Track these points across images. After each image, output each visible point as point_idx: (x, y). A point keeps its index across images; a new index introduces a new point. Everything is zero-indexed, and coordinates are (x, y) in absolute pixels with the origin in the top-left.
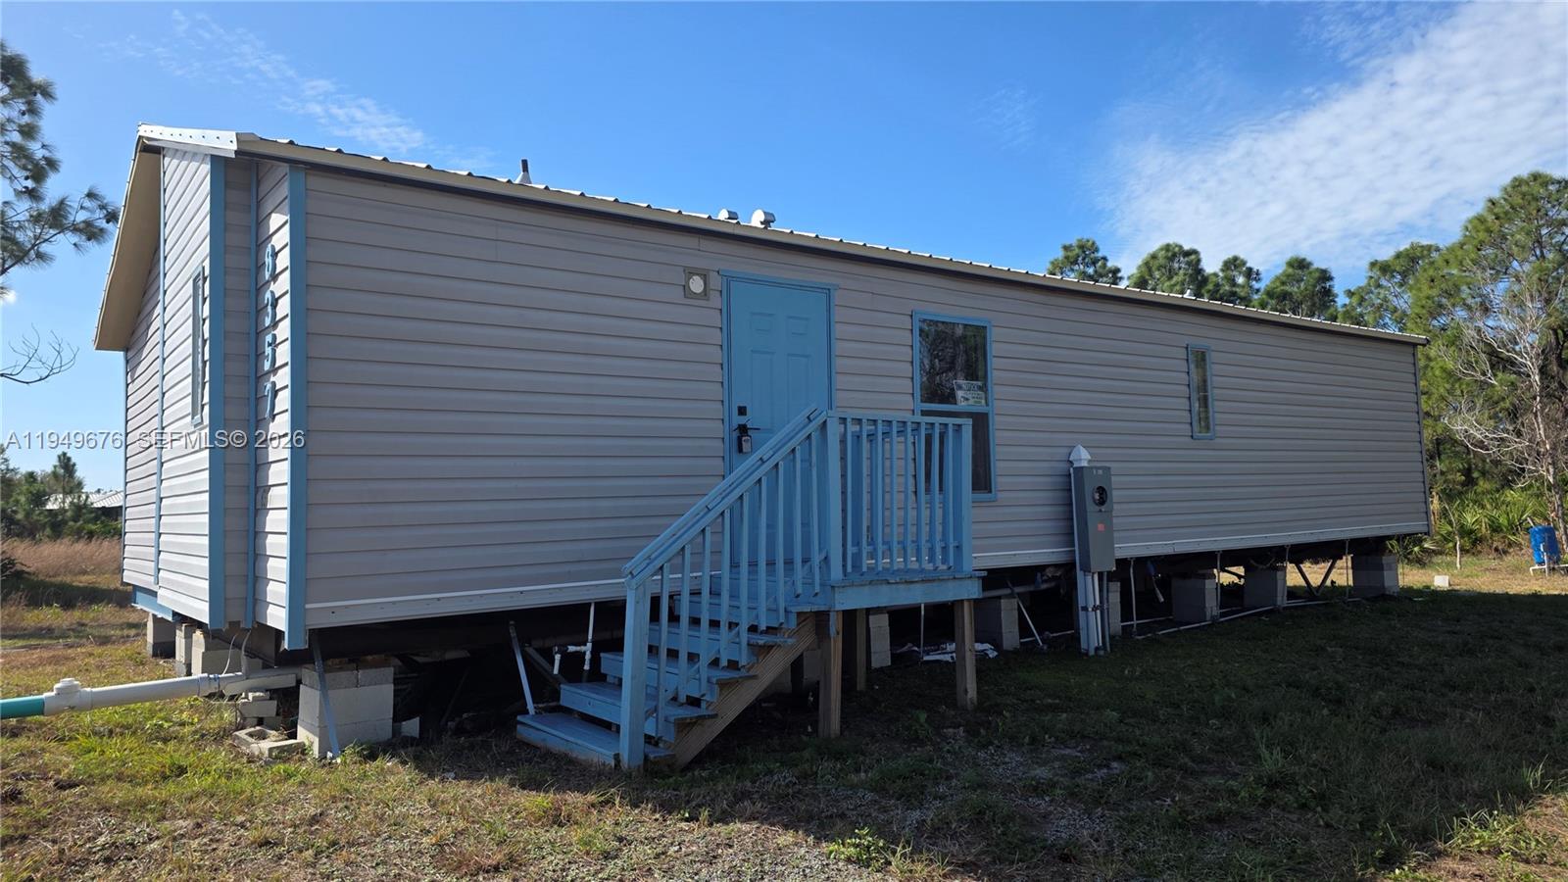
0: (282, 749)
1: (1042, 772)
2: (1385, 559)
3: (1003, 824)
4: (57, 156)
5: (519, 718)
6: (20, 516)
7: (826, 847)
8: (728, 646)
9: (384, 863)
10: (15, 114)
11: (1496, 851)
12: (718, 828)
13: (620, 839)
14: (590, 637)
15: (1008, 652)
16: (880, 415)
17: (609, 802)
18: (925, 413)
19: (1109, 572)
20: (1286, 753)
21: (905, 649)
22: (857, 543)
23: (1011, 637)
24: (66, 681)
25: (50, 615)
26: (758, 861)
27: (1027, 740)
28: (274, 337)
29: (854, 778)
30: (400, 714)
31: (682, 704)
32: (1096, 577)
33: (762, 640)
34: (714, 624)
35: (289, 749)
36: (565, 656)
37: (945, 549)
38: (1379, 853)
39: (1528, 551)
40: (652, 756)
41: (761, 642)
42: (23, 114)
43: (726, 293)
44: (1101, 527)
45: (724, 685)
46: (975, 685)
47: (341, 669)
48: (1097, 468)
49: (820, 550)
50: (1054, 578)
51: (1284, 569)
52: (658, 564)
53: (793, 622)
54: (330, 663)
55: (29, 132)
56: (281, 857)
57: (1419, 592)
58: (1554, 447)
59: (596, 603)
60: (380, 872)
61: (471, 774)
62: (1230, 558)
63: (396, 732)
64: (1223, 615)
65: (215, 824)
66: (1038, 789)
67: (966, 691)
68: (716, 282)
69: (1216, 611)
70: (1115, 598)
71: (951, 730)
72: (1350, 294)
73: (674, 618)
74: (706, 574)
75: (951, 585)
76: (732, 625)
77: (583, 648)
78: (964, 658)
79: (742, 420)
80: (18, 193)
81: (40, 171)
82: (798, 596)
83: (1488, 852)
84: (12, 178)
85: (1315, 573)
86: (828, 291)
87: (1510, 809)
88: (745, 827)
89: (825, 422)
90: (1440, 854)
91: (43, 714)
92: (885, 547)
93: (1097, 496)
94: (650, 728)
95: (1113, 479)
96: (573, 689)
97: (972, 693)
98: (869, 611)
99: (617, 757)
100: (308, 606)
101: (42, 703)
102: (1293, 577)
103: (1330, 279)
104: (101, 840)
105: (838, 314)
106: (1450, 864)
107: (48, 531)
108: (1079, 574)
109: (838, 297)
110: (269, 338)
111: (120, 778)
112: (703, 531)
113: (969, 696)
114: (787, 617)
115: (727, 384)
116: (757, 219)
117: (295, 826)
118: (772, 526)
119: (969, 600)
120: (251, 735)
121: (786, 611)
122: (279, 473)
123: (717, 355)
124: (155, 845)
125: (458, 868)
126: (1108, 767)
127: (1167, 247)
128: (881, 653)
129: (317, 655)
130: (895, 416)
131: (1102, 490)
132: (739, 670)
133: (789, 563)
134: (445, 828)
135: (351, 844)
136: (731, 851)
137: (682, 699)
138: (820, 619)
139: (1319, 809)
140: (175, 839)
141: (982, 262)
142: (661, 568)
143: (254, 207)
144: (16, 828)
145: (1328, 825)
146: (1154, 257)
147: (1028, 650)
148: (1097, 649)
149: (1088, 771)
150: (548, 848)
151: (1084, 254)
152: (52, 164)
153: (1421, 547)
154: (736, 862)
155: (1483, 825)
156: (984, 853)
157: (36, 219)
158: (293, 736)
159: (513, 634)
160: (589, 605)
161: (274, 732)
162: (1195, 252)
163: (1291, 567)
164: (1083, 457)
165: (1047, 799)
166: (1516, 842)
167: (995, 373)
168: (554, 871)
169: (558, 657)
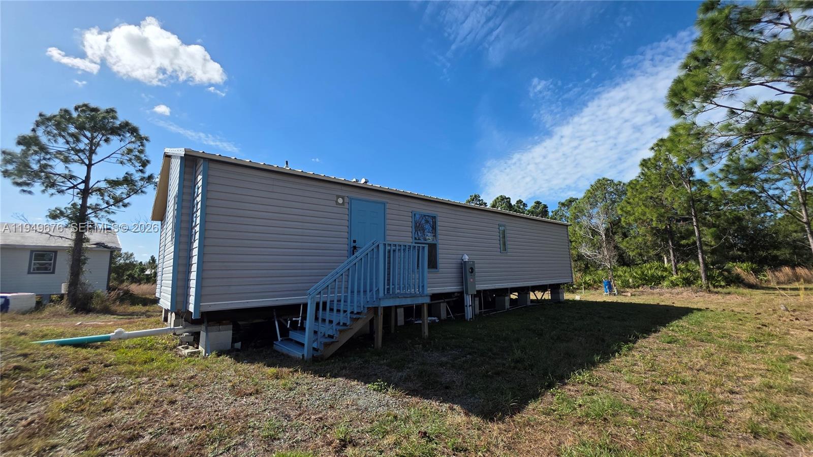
0: (192, 353)
1: (444, 359)
2: (560, 291)
3: (428, 376)
4: (149, 159)
5: (275, 342)
6: (136, 276)
7: (367, 386)
8: (342, 318)
9: (212, 392)
10: (137, 146)
11: (583, 382)
12: (334, 380)
13: (297, 384)
14: (301, 315)
15: (442, 320)
16: (397, 243)
17: (296, 371)
18: (415, 243)
19: (474, 294)
20: (522, 352)
21: (409, 320)
22: (389, 284)
23: (444, 315)
24: (119, 329)
25: (139, 308)
26: (343, 391)
27: (441, 348)
28: (196, 215)
29: (382, 362)
30: (234, 341)
31: (326, 338)
32: (470, 296)
33: (355, 317)
34: (338, 311)
35: (195, 353)
36: (292, 321)
37: (419, 286)
38: (546, 383)
39: (604, 289)
40: (315, 355)
41: (354, 317)
42: (140, 146)
43: (350, 204)
44: (472, 280)
45: (341, 331)
46: (427, 331)
47: (214, 326)
48: (471, 262)
49: (376, 287)
50: (457, 296)
51: (529, 294)
52: (319, 291)
53: (366, 311)
54: (210, 323)
55: (141, 152)
56: (176, 391)
57: (571, 301)
58: (610, 257)
59: (303, 304)
60: (210, 395)
61: (252, 362)
62: (513, 290)
63: (232, 346)
64: (510, 308)
65: (156, 379)
66: (442, 364)
67: (425, 333)
68: (347, 200)
69: (509, 307)
70: (477, 302)
71: (417, 346)
72: (552, 212)
73: (331, 310)
74: (343, 295)
75: (420, 298)
76: (345, 311)
77: (298, 319)
78: (424, 322)
79: (354, 244)
80: (137, 171)
81: (145, 164)
82: (368, 302)
83: (581, 383)
84: (135, 166)
85: (539, 295)
86: (384, 204)
87: (588, 369)
88: (341, 379)
89: (378, 245)
90: (566, 384)
91: (109, 340)
92: (398, 286)
93: (470, 270)
94: (315, 345)
95: (476, 265)
96: (293, 333)
97: (427, 333)
98: (396, 307)
99: (303, 355)
100: (201, 304)
101: (110, 337)
102: (532, 296)
103: (547, 207)
104: (113, 385)
105: (388, 211)
106: (569, 387)
107: (145, 281)
108: (465, 295)
109: (388, 206)
110: (195, 215)
111: (130, 363)
112: (335, 280)
113: (426, 334)
114: (364, 309)
115: (350, 233)
116: (363, 181)
117: (184, 380)
118: (359, 279)
119: (426, 303)
120: (183, 348)
121: (364, 307)
122: (195, 260)
123: (346, 223)
124: (132, 387)
125: (238, 394)
126: (466, 357)
127: (501, 196)
128: (401, 321)
129: (205, 320)
130: (407, 244)
131: (472, 269)
132: (347, 326)
133: (365, 292)
134: (236, 380)
135: (202, 386)
136: (334, 387)
137: (327, 336)
138: (376, 309)
139: (530, 370)
140: (140, 384)
141: (434, 196)
142: (320, 292)
143: (194, 173)
144: (83, 381)
145: (532, 375)
146: (498, 198)
147: (449, 319)
148: (470, 319)
149: (459, 358)
150: (271, 387)
151: (476, 198)
152: (148, 162)
153: (573, 287)
154: (336, 391)
155: (580, 374)
156: (421, 386)
157: (142, 179)
158: (197, 348)
159: (275, 314)
160: (300, 305)
161: (192, 347)
162: (509, 198)
163: (531, 293)
164: (466, 258)
165: (444, 368)
166: (590, 380)
167: (439, 231)
168: (271, 395)
169: (289, 322)
